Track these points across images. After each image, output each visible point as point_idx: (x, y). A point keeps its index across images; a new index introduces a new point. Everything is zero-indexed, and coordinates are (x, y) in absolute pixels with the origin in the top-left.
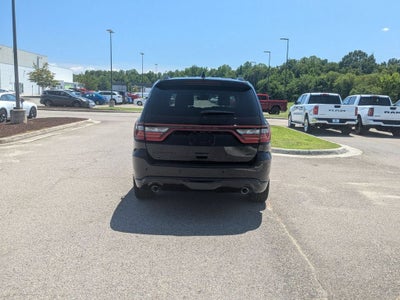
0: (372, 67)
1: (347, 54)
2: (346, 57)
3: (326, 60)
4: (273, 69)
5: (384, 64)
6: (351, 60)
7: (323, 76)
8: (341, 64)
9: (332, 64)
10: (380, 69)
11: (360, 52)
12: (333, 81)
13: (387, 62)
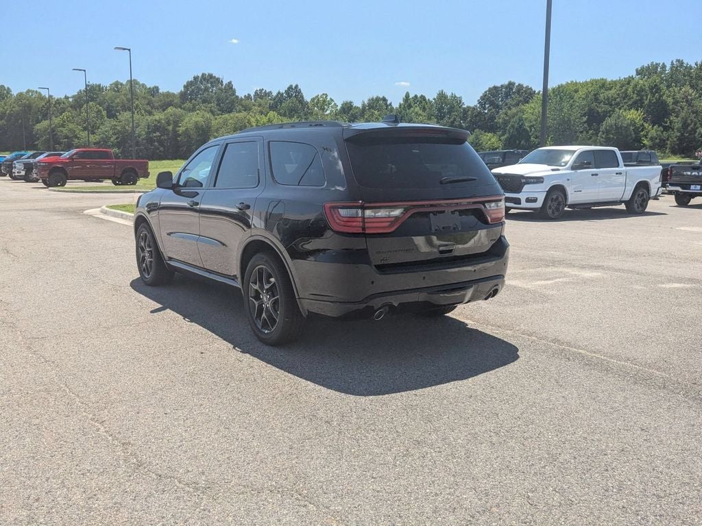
0: (232, 103)
1: (191, 79)
2: (189, 84)
3: (157, 88)
4: (58, 102)
5: (248, 97)
6: (199, 89)
7: (158, 116)
8: (183, 95)
9: (168, 95)
10: (245, 105)
11: (211, 76)
12: (176, 124)
13: (252, 94)
